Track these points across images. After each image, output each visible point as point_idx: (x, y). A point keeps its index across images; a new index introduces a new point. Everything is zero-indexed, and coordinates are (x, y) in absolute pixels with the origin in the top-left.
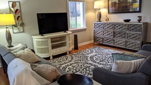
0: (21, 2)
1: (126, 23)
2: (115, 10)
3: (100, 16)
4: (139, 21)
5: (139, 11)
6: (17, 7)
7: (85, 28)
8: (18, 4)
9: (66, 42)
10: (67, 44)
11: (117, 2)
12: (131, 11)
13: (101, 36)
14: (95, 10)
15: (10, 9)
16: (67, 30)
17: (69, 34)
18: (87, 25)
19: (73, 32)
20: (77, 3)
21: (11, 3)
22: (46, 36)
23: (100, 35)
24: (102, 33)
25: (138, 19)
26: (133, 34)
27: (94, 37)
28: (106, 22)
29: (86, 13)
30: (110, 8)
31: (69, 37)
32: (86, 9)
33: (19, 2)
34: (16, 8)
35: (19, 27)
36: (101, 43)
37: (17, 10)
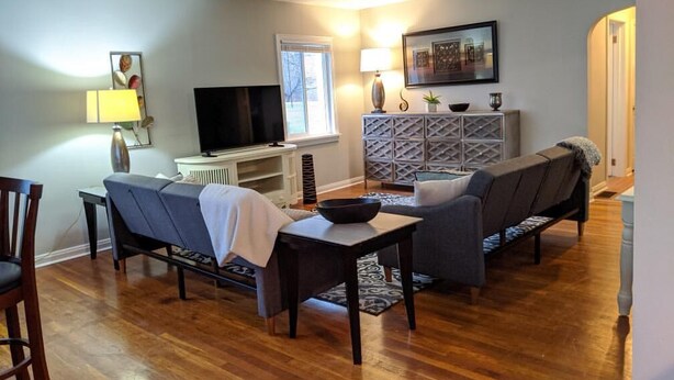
0: (144, 55)
1: (459, 114)
2: (427, 76)
3: (379, 96)
4: (496, 107)
5: (494, 79)
6: (134, 70)
7: (335, 132)
8: (135, 59)
9: (281, 176)
10: (286, 182)
11: (431, 52)
12: (479, 77)
13: (389, 159)
14: (364, 76)
15: (114, 74)
16: (283, 139)
17: (290, 151)
18: (340, 125)
19: (301, 145)
20: (305, 54)
21: (117, 59)
22: (223, 156)
23: (383, 156)
24: (390, 147)
25: (492, 100)
26: (481, 147)
27: (366, 163)
28: (400, 112)
29: (337, 85)
30: (411, 70)
31: (291, 159)
32: (334, 75)
33: (140, 56)
34: (130, 73)
35: (136, 129)
36: (389, 180)
37: (133, 79)
